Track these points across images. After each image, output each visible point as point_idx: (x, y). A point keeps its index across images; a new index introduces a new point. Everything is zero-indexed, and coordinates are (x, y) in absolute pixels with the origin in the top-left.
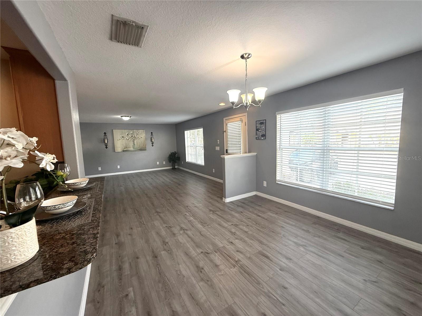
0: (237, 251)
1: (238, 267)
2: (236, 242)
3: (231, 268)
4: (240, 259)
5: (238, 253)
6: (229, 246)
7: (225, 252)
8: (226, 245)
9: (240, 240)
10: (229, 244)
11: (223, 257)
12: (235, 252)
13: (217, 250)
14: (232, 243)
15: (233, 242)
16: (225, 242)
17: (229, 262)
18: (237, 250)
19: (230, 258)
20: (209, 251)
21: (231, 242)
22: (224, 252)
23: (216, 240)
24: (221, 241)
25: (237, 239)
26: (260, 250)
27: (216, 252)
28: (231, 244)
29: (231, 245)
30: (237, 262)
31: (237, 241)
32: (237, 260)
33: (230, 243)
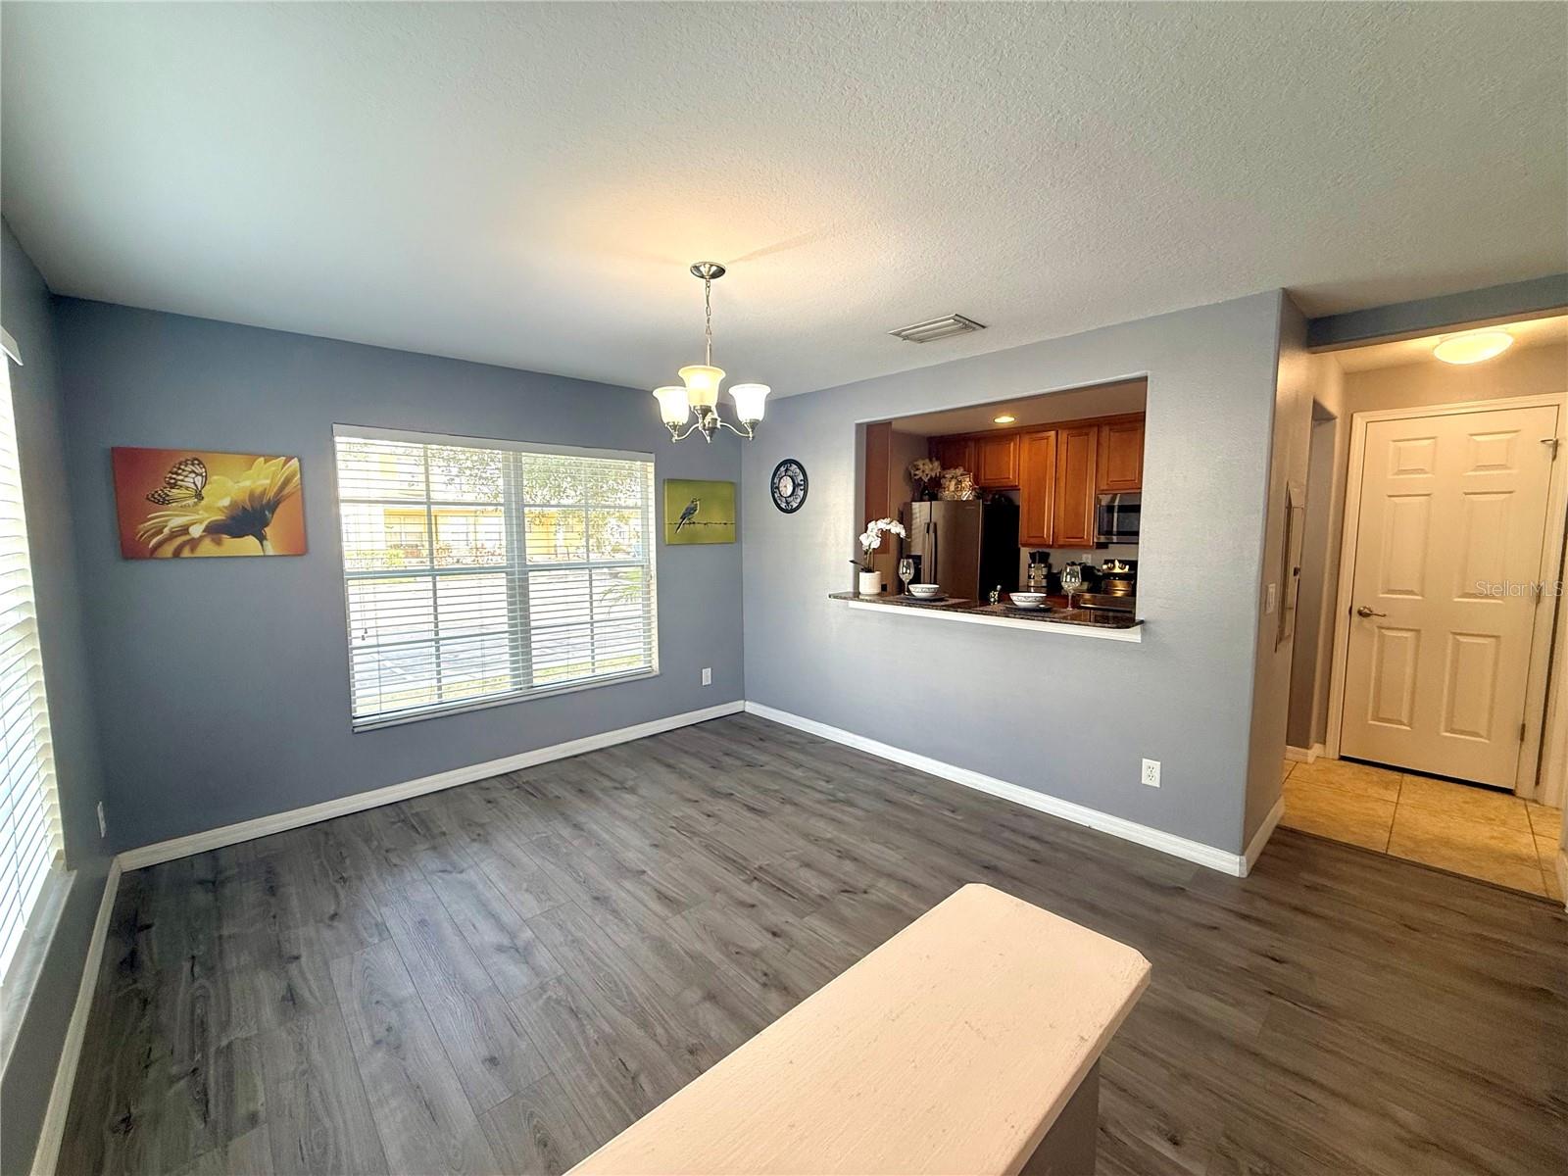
0: (753, 906)
1: (749, 867)
2: (757, 940)
3: (768, 865)
4: (746, 885)
5: (750, 901)
6: (784, 920)
7: (792, 900)
8: (796, 924)
9: (741, 947)
10: (783, 928)
11: (796, 886)
12: (762, 902)
13: (822, 902)
14: (774, 934)
15: (770, 936)
16: (800, 935)
17: (774, 877)
18: (755, 908)
19: (774, 886)
20: (844, 897)
21: (779, 936)
22: (794, 898)
23: (837, 940)
24: (815, 936)
25: (756, 954)
26: (678, 916)
27: (822, 897)
28: (775, 930)
29: (776, 926)
30: (755, 878)
31: (756, 945)
32: (755, 883)
33: (779, 932)
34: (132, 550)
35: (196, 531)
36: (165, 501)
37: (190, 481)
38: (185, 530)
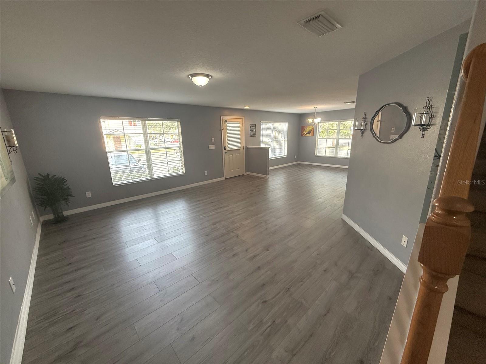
34: (302, 136)
35: (306, 134)
36: (304, 131)
37: (306, 129)
38: (305, 133)
